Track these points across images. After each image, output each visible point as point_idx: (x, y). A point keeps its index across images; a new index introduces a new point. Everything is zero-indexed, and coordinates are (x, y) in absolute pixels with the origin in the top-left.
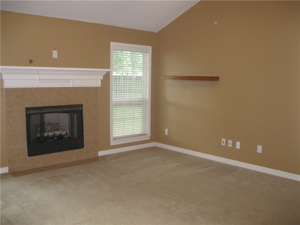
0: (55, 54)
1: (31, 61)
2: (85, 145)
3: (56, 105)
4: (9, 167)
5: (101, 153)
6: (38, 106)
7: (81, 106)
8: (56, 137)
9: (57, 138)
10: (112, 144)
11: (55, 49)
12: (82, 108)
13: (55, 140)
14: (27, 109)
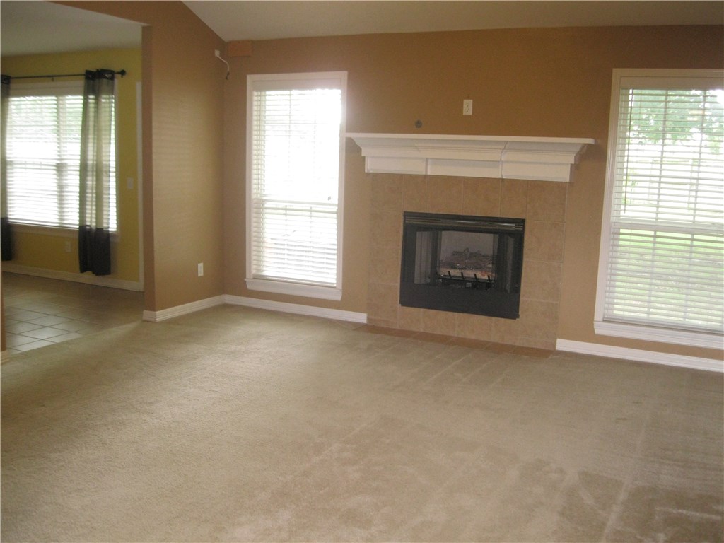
0: (468, 107)
1: (418, 124)
2: (520, 313)
3: (465, 214)
4: (368, 315)
5: (563, 345)
6: (426, 211)
7: (522, 222)
8: (468, 281)
9: (472, 284)
10: (598, 331)
11: (468, 98)
12: (524, 228)
13: (466, 288)
14: (407, 215)
